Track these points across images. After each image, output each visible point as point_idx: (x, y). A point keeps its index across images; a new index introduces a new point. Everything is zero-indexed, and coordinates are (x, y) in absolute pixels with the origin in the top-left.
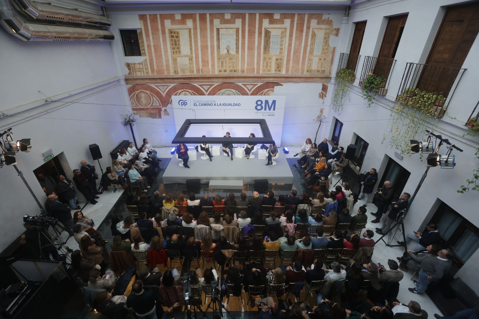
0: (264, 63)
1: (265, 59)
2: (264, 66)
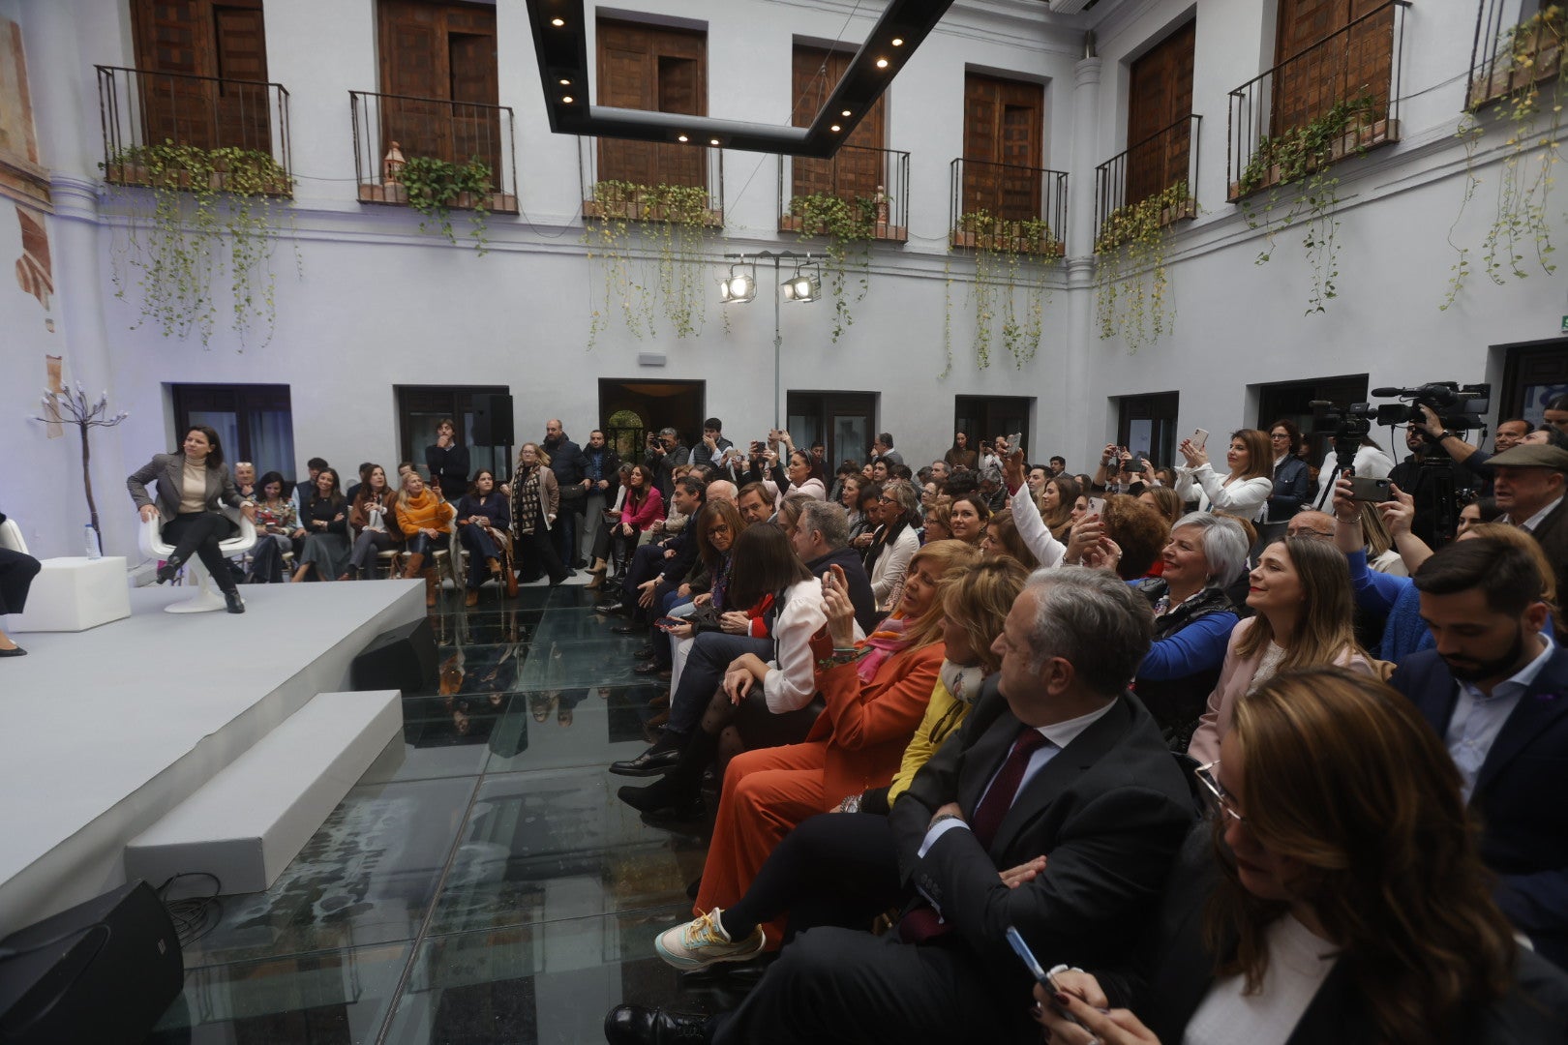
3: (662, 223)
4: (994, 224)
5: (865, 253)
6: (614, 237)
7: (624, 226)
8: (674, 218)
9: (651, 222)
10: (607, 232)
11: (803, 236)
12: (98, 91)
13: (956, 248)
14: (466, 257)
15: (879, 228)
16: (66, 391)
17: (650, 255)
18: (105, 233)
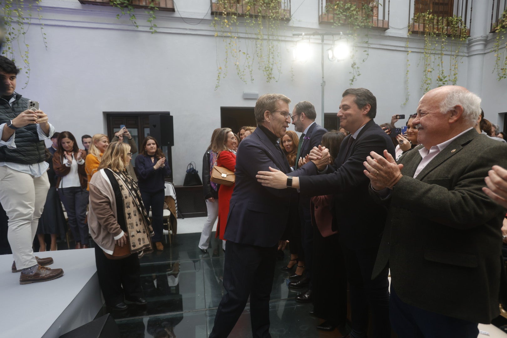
3: (256, 17)
4: (434, 19)
5: (367, 35)
6: (230, 24)
7: (235, 17)
8: (263, 13)
9: (251, 16)
10: (226, 21)
11: (335, 24)
13: (413, 32)
14: (144, 37)
15: (374, 21)
17: (250, 36)
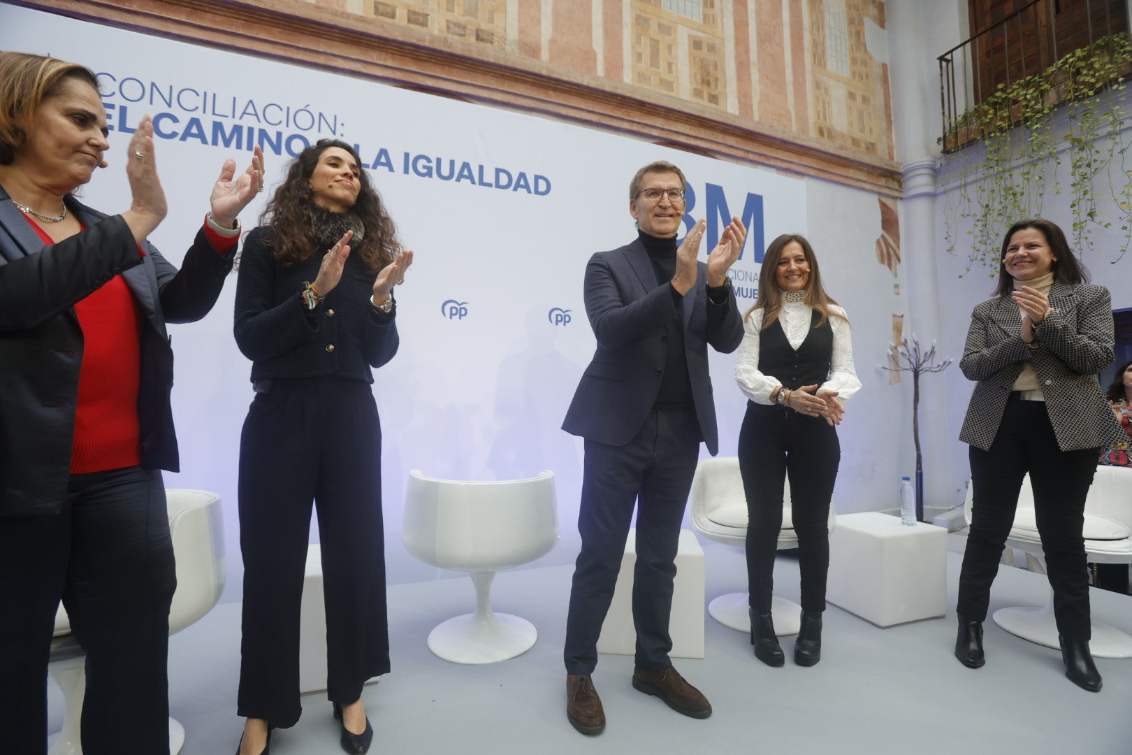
0: (638, 41)
1: (641, 22)
2: (639, 55)
12: (940, 77)
16: (905, 344)
18: (941, 200)
